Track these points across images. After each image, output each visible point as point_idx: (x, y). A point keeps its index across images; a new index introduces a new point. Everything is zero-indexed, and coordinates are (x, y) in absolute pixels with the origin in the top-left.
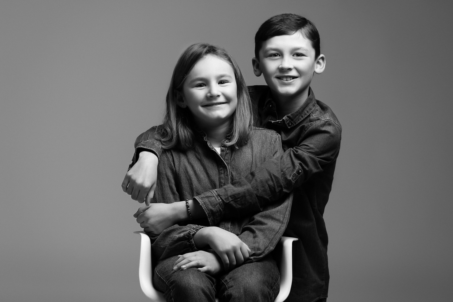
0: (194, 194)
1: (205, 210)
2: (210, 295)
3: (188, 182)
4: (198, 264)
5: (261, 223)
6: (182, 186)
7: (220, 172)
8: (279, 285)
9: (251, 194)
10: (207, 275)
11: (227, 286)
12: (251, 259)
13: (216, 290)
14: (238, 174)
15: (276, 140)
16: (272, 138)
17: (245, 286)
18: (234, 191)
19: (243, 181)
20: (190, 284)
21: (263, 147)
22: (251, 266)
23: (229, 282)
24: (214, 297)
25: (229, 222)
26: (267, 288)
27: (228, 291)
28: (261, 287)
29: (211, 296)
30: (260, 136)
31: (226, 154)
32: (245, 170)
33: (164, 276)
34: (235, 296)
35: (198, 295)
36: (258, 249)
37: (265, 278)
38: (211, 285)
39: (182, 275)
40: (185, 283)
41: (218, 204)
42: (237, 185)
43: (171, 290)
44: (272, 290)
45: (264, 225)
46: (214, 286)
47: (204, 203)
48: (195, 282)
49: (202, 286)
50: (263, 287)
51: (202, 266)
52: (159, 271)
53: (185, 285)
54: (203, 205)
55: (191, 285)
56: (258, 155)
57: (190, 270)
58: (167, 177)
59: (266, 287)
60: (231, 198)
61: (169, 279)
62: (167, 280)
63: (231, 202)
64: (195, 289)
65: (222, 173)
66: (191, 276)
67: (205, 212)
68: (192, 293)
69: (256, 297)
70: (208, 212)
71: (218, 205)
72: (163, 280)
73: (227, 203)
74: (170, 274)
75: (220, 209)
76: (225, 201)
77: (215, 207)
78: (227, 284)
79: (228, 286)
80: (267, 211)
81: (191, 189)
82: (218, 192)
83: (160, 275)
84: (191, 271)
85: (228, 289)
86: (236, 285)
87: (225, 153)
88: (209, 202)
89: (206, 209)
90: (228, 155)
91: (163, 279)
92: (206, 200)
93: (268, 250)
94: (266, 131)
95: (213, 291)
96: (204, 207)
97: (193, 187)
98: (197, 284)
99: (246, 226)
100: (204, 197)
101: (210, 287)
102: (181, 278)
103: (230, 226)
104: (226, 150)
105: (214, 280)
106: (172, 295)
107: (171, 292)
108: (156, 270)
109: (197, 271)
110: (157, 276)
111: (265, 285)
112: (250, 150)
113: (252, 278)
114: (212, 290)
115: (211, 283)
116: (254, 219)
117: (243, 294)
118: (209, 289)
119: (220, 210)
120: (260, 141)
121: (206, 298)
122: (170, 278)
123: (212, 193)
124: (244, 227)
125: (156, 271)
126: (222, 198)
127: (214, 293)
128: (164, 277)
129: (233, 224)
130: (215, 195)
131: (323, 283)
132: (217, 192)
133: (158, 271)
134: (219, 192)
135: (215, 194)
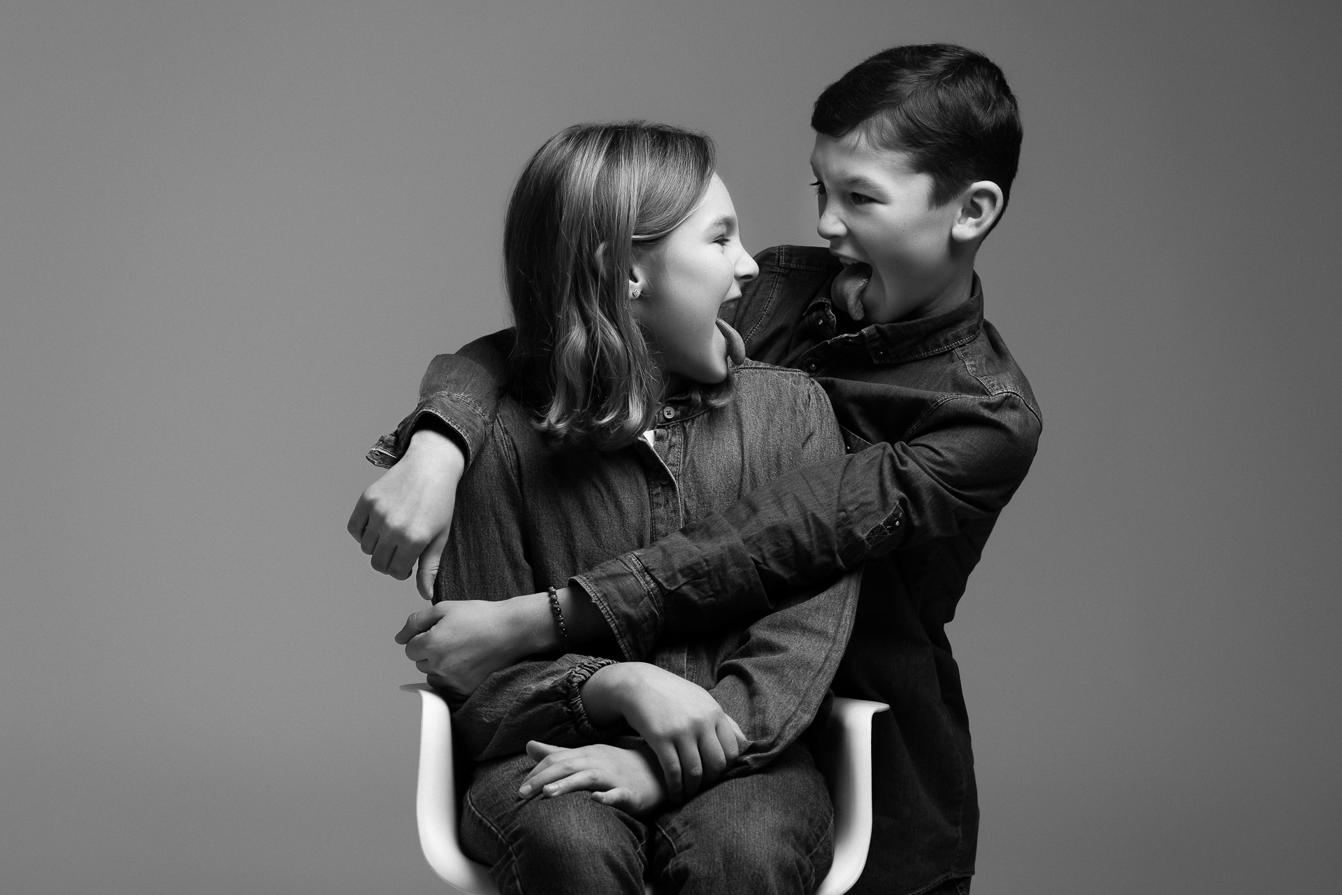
0: (578, 566)
1: (607, 617)
2: (627, 871)
3: (562, 531)
4: (593, 779)
5: (770, 648)
6: (543, 543)
7: (655, 500)
8: (829, 841)
9: (740, 561)
10: (621, 812)
11: (676, 844)
12: (746, 763)
13: (645, 859)
14: (704, 504)
15: (810, 398)
16: (796, 394)
17: (728, 844)
18: (691, 555)
19: (716, 522)
20: (569, 838)
21: (772, 421)
22: (747, 785)
23: (682, 833)
24: (640, 877)
25: (684, 652)
26: (793, 850)
27: (678, 858)
28: (774, 846)
29: (631, 876)
30: (762, 389)
31: (670, 447)
32: (724, 493)
33: (492, 817)
34: (699, 873)
35: (592, 871)
36: (762, 729)
37: (786, 820)
38: (633, 842)
39: (546, 811)
40: (554, 836)
41: (645, 595)
42: (697, 534)
43: (511, 856)
44: (811, 858)
45: (778, 653)
46: (642, 846)
47: (605, 595)
48: (585, 832)
49: (606, 844)
50: (781, 847)
51: (605, 788)
52: (478, 801)
53: (556, 843)
54: (601, 602)
55: (573, 842)
56: (758, 446)
57: (570, 798)
58: (496, 514)
59: (790, 846)
60: (684, 576)
61: (508, 825)
62: (503, 828)
63: (684, 588)
64: (585, 855)
65: (659, 505)
66: (572, 815)
67: (607, 623)
68: (575, 866)
69: (761, 877)
70: (617, 621)
71: (647, 598)
72: (490, 828)
73: (671, 592)
74: (512, 809)
75: (652, 610)
76: (665, 584)
77: (637, 605)
78: (677, 838)
79: (679, 844)
80: (788, 609)
81: (568, 553)
82: (643, 561)
83: (480, 813)
84: (572, 800)
85: (678, 853)
86: (703, 840)
87: (667, 444)
88: (620, 590)
89: (609, 614)
90: (677, 450)
91: (489, 824)
92: (610, 587)
93: (793, 727)
94: (779, 374)
95: (638, 860)
96: (604, 607)
97: (574, 547)
98: (591, 838)
99: (725, 662)
100: (602, 578)
101: (629, 848)
102: (541, 822)
103: (685, 665)
104: (670, 435)
105: (642, 828)
106: (515, 871)
107: (513, 861)
108: (470, 798)
109: (589, 801)
110: (470, 816)
111: (788, 841)
112: (734, 433)
113: (748, 820)
114: (634, 858)
115: (631, 837)
116: (748, 637)
117: (722, 867)
118: (625, 853)
119: (652, 613)
120: (762, 405)
121: (616, 881)
122: (510, 822)
123: (625, 564)
124: (722, 664)
125: (470, 803)
126: (656, 576)
127: (640, 865)
128: (491, 820)
129: (694, 655)
130: (634, 570)
131: (957, 832)
132: (641, 559)
133: (474, 802)
134: (647, 559)
135: (635, 565)
